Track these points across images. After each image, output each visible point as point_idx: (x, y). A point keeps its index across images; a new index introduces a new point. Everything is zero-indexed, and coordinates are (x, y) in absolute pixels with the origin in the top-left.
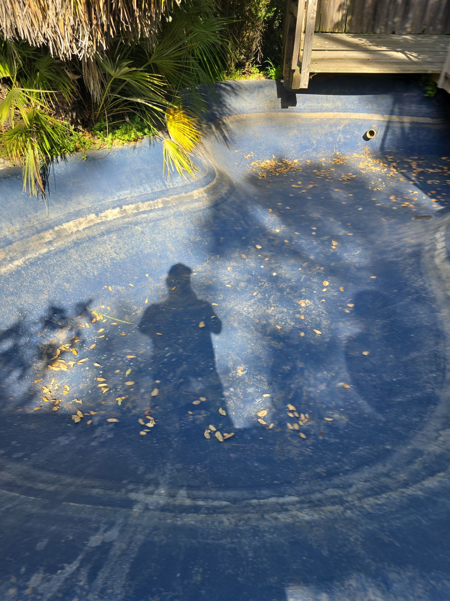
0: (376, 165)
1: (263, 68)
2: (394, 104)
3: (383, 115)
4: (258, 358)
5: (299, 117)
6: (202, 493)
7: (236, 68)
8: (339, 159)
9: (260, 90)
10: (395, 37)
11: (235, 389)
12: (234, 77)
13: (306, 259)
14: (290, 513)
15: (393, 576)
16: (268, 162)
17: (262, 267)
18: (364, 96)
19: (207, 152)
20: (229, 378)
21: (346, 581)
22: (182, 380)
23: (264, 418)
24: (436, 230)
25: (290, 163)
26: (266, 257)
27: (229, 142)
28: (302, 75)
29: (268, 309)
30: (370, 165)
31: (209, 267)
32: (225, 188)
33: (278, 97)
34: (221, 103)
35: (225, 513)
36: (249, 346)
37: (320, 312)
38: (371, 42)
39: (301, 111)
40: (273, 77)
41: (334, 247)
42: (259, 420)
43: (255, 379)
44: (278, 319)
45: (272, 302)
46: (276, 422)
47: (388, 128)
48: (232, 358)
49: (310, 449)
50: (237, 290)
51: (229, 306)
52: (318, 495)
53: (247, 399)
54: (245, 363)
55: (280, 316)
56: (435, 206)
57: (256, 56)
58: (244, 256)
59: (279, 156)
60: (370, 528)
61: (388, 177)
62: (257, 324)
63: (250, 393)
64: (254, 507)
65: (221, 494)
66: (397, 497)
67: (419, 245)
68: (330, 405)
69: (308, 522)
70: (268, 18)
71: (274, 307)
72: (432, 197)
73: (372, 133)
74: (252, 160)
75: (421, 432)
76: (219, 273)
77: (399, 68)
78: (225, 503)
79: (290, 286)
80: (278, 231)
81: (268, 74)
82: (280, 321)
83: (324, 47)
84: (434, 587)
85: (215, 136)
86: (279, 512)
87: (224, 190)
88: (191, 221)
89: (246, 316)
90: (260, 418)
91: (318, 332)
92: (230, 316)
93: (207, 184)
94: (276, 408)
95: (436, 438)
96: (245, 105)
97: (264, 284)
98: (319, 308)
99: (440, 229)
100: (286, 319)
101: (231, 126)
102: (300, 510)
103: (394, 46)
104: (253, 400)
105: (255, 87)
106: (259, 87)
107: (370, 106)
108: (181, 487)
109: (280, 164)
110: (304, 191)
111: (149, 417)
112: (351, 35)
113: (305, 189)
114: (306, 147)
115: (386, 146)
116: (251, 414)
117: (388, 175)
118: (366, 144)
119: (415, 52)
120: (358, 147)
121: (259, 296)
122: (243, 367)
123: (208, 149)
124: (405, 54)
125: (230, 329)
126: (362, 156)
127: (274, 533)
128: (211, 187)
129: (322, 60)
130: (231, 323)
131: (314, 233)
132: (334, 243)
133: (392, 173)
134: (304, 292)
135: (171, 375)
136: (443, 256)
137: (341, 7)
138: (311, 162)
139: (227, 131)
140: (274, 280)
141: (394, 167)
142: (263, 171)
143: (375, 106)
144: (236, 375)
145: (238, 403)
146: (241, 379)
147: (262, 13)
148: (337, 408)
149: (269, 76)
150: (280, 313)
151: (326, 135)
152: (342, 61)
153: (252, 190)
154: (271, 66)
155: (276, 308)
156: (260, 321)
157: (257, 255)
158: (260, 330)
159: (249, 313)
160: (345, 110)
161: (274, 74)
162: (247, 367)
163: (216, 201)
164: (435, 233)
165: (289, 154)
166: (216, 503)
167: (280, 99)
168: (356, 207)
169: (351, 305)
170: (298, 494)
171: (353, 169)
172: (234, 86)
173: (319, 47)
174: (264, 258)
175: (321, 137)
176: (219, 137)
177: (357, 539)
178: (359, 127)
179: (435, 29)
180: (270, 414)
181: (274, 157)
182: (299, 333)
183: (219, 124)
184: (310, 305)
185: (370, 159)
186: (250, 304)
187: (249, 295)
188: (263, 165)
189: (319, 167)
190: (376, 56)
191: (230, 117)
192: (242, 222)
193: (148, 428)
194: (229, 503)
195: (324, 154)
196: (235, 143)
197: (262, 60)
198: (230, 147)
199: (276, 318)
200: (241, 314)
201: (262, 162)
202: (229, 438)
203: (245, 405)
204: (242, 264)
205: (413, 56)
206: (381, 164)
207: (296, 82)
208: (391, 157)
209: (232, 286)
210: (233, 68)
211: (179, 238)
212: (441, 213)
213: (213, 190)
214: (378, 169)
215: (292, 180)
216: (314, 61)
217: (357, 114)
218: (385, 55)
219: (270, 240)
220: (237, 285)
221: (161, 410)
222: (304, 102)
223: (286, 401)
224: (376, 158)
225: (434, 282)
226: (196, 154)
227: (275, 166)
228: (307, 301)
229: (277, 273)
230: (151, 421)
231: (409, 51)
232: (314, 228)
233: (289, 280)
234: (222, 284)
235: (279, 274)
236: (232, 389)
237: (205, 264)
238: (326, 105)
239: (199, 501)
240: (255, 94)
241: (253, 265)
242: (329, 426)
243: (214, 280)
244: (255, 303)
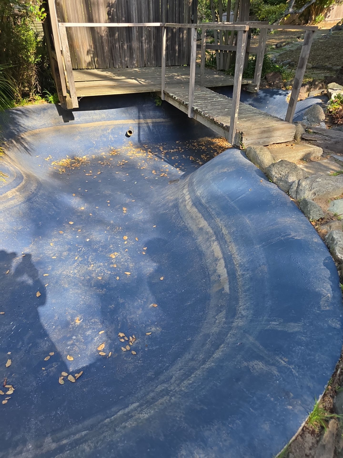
0: (138, 152)
1: (43, 96)
2: (139, 112)
3: (134, 120)
4: (89, 306)
5: (79, 127)
6: (65, 432)
7: (22, 97)
8: (113, 151)
9: (45, 112)
10: (129, 70)
11: (76, 336)
12: (22, 104)
13: (108, 224)
14: (134, 418)
15: (207, 433)
16: (65, 161)
17: (78, 237)
18: (119, 109)
19: (13, 161)
20: (70, 329)
21: (179, 454)
22: (31, 344)
23: (104, 351)
24: (183, 188)
25: (81, 159)
26: (79, 229)
27: (30, 151)
28: (72, 99)
29: (89, 267)
30: (135, 153)
31: (34, 247)
32: (34, 185)
33: (60, 115)
34: (16, 124)
35: (86, 441)
36: (81, 299)
37: (127, 259)
38: (114, 74)
39: (78, 123)
40: (52, 102)
41: (125, 212)
42: (100, 353)
43: (90, 323)
44: (98, 272)
45: (90, 261)
46: (113, 350)
47: (139, 128)
48: (69, 313)
49: (141, 361)
50: (62, 259)
51: (58, 273)
52: (152, 394)
53: (87, 341)
54: (80, 314)
55: (99, 269)
56: (179, 172)
57: (36, 87)
58: (61, 232)
59: (72, 155)
60: (188, 404)
61: (147, 159)
62: (83, 280)
63: (89, 335)
64: (107, 426)
65: (80, 426)
66: (200, 373)
67: (176, 199)
68: (148, 323)
69: (147, 419)
70: (37, 62)
71: (93, 264)
72: (177, 167)
73: (130, 132)
74: (51, 161)
75: (206, 321)
76: (44, 250)
77: (135, 90)
78: (84, 433)
79: (101, 246)
80: (83, 208)
81: (48, 100)
82: (100, 273)
83: (84, 79)
84: (232, 428)
85: (18, 148)
86: (126, 421)
87: (33, 187)
88: (11, 215)
89: (73, 277)
90: (100, 351)
91: (128, 273)
92: (61, 280)
93: (18, 185)
94: (110, 340)
95: (215, 322)
96: (36, 123)
97: (82, 249)
98: (124, 256)
99: (185, 187)
100: (104, 270)
101: (29, 139)
102: (141, 412)
103: (130, 76)
104: (93, 339)
105: (40, 110)
106: (44, 109)
107: (124, 115)
108: (46, 435)
109: (74, 161)
110: (95, 177)
111: (7, 386)
112: (100, 70)
113: (96, 175)
114: (90, 147)
115: (141, 139)
116: (93, 351)
117: (147, 158)
118: (128, 140)
119: (143, 79)
120: (124, 142)
121: (80, 259)
122: (80, 316)
123: (14, 159)
124: (137, 80)
125: (63, 290)
126: (128, 148)
127: (124, 440)
128: (21, 186)
129: (84, 88)
130: (62, 286)
131: (109, 205)
132: (125, 209)
133: (149, 156)
134: (112, 248)
135: (20, 343)
136: (190, 204)
137: (88, 52)
138: (95, 157)
139: (26, 143)
140: (88, 245)
141: (150, 152)
142: (62, 167)
143: (128, 115)
144: (75, 325)
145: (81, 346)
146: (80, 327)
147: (32, 59)
148: (153, 323)
149: (49, 101)
150: (99, 267)
151: (101, 137)
152: (98, 88)
153: (56, 183)
154: (49, 94)
155: (95, 264)
156: (85, 278)
157: (72, 229)
158: (87, 284)
159: (75, 274)
160: (109, 119)
161: (52, 100)
162: (82, 316)
163: (28, 197)
164: (183, 190)
165: (78, 153)
166: (77, 436)
167: (62, 116)
168: (133, 182)
169: (145, 249)
170: (138, 401)
171: (125, 157)
172: (23, 110)
173: (80, 79)
174: (78, 230)
175: (98, 139)
176: (20, 148)
177: (181, 417)
178: (122, 129)
179: (151, 64)
180: (108, 346)
181: (68, 157)
182: (115, 278)
183: (19, 139)
184: (119, 256)
185: (134, 149)
186: (74, 267)
187: (72, 260)
188: (61, 163)
189: (102, 159)
190: (119, 83)
191: (26, 133)
192: (54, 207)
193: (9, 395)
194: (87, 431)
195: (103, 149)
196: (35, 151)
197: (42, 90)
198: (31, 154)
199: (97, 272)
200: (69, 277)
201: (59, 162)
202: (80, 377)
203: (87, 346)
204: (62, 239)
205: (143, 82)
206: (142, 151)
207: (69, 104)
208: (147, 146)
209: (57, 257)
210: (20, 98)
211: (3, 230)
212: (184, 176)
213: (24, 189)
214: (140, 155)
215: (84, 171)
216: (78, 89)
217: (118, 121)
218: (125, 82)
219: (78, 216)
220: (61, 254)
221: (17, 376)
222: (79, 117)
223: (117, 332)
224: (137, 147)
225: (190, 221)
226: (3, 164)
227: (70, 163)
228: (116, 253)
229: (89, 239)
230: (10, 389)
231: (139, 78)
232: (109, 202)
233: (100, 242)
234: (48, 258)
235: (91, 239)
236: (74, 337)
237: (31, 246)
238: (95, 117)
239: (62, 440)
240: (42, 114)
241: (69, 237)
242: (150, 338)
243: (41, 256)
244: (78, 265)
